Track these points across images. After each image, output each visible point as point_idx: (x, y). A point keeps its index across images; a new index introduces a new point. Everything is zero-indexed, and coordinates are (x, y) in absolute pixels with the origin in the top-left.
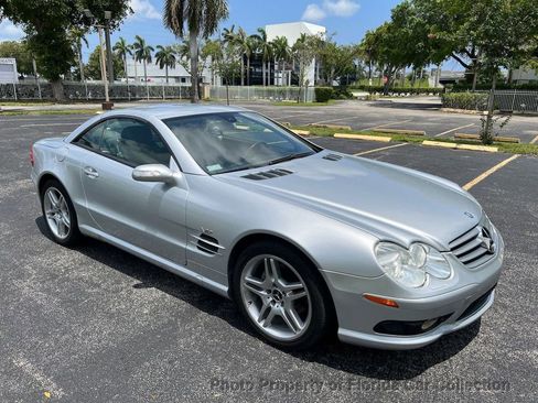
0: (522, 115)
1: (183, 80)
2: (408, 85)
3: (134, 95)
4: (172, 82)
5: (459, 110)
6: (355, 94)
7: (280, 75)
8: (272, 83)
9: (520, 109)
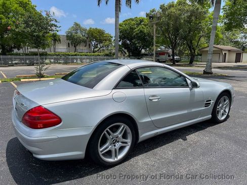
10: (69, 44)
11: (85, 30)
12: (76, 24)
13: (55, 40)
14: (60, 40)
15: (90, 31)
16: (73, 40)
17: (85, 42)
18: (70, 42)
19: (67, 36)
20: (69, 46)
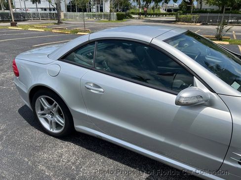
0: (212, 25)
1: (45, 10)
2: (152, 12)
3: (25, 18)
4: (40, 11)
5: (186, 23)
6: (133, 16)
7: (94, 7)
8: (90, 11)
9: (210, 22)
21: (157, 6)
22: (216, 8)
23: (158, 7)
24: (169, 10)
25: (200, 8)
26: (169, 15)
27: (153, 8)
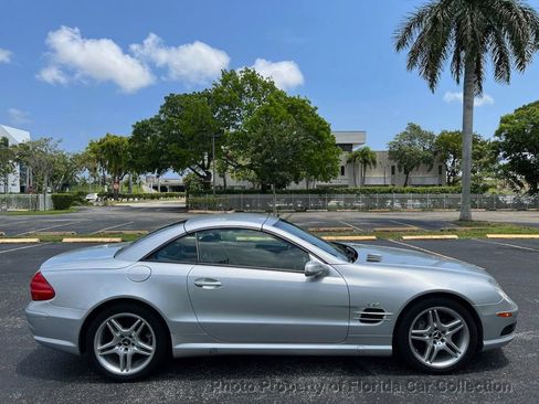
10: (393, 167)
11: (431, 136)
12: (413, 127)
13: (365, 162)
14: (374, 162)
15: (442, 136)
16: (403, 160)
17: (428, 161)
18: (396, 164)
19: (390, 152)
20: (393, 173)
21: (134, 179)
22: (248, 185)
23: (138, 181)
24: (163, 189)
25: (223, 185)
26: (166, 196)
27: (127, 184)
